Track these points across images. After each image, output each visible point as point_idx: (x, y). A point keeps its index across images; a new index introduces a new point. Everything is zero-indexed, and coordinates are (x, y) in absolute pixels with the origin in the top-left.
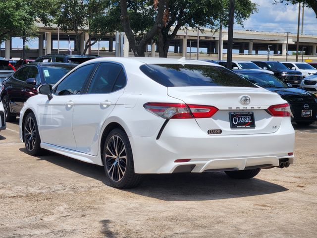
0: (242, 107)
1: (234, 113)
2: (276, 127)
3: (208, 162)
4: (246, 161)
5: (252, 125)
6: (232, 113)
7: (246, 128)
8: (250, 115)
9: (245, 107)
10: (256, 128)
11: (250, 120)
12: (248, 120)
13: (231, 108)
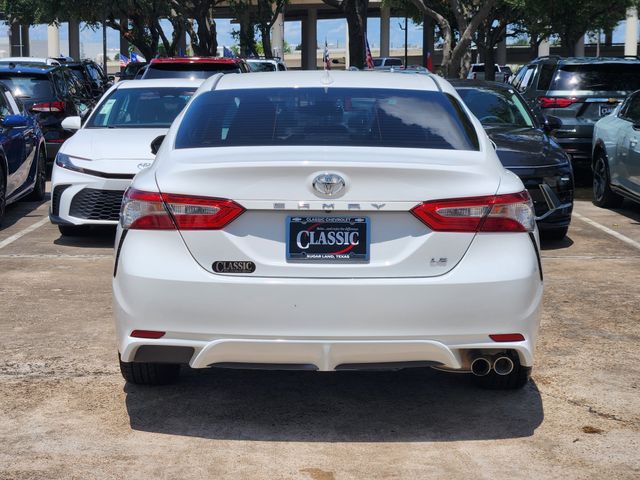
0: (317, 204)
1: (304, 219)
2: (443, 260)
3: (207, 345)
4: (327, 349)
5: (360, 252)
6: (297, 220)
7: (336, 260)
8: (357, 225)
9: (328, 203)
10: (373, 263)
11: (355, 239)
12: (348, 240)
13: (283, 205)
